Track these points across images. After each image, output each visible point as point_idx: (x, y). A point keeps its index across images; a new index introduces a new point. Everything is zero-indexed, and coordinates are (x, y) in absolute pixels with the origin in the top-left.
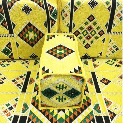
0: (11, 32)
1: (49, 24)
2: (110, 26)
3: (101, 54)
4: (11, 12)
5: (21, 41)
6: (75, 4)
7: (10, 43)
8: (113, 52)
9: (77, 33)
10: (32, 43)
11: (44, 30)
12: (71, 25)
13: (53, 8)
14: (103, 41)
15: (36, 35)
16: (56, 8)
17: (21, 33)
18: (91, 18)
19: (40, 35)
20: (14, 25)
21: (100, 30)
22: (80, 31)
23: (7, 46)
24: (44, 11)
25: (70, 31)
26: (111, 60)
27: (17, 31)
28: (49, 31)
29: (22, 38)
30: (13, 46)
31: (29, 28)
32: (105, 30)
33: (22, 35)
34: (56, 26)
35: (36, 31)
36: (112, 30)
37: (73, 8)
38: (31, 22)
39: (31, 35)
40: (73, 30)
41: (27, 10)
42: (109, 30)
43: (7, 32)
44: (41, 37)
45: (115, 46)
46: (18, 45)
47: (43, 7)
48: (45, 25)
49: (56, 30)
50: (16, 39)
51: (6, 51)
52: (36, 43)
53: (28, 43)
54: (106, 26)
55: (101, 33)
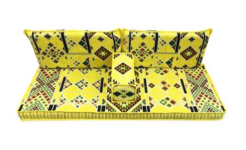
0: (90, 52)
1: (115, 48)
2: (155, 49)
3: (151, 65)
4: (90, 41)
5: (96, 57)
6: (132, 36)
7: (88, 58)
8: (160, 64)
9: (134, 52)
10: (104, 58)
11: (112, 51)
12: (130, 48)
13: (118, 38)
14: (152, 57)
15: (106, 54)
16: (119, 38)
17: (96, 52)
18: (143, 44)
19: (109, 54)
20: (92, 48)
21: (149, 51)
22: (136, 51)
23: (86, 60)
24: (112, 40)
25: (130, 51)
26: (158, 69)
27: (93, 51)
28: (115, 51)
29: (97, 55)
30: (91, 60)
31: (102, 49)
32: (153, 51)
33: (97, 53)
34: (120, 48)
35: (107, 51)
36: (158, 51)
37: (131, 39)
38: (103, 46)
39: (103, 54)
40: (132, 51)
41: (101, 39)
42: (155, 51)
43: (87, 51)
44: (109, 55)
45: (160, 61)
46: (94, 59)
47: (111, 38)
48: (113, 48)
49: (120, 50)
50: (93, 55)
51: (85, 63)
52: (106, 58)
53: (101, 58)
54: (153, 48)
55: (150, 53)
